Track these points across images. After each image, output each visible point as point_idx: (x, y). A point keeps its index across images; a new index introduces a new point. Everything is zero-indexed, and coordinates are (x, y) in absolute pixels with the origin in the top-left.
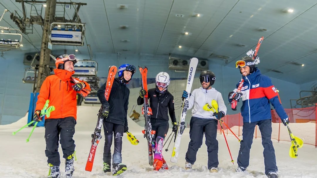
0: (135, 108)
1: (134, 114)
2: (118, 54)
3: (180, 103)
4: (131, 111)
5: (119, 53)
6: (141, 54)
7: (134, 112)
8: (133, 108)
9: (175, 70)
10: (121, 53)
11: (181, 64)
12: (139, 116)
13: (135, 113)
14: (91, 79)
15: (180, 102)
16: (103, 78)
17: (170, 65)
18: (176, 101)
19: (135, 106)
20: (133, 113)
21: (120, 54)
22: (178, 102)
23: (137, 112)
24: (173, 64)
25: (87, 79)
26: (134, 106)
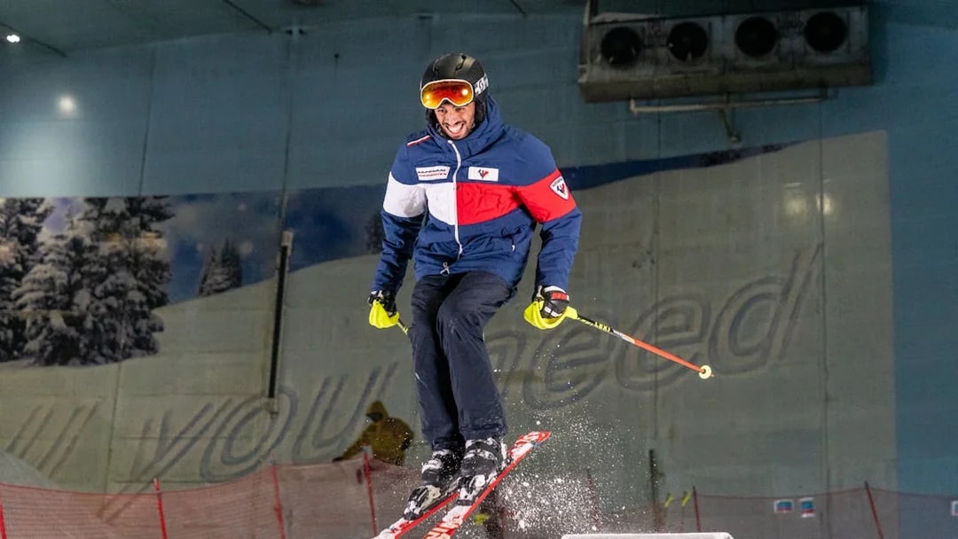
0: (383, 389)
1: (372, 429)
2: (290, 32)
3: (687, 335)
4: (357, 413)
5: (295, 29)
6: (436, 17)
7: (377, 413)
8: (367, 392)
9: (629, 99)
10: (304, 28)
11: (663, 52)
12: (406, 445)
13: (379, 424)
14: (118, 211)
15: (687, 328)
16: (191, 198)
17: (587, 66)
18: (662, 325)
19: (385, 370)
20: (369, 422)
21: (301, 32)
22: (674, 330)
23: (392, 412)
24: (599, 58)
25: (95, 214)
26: (373, 378)
